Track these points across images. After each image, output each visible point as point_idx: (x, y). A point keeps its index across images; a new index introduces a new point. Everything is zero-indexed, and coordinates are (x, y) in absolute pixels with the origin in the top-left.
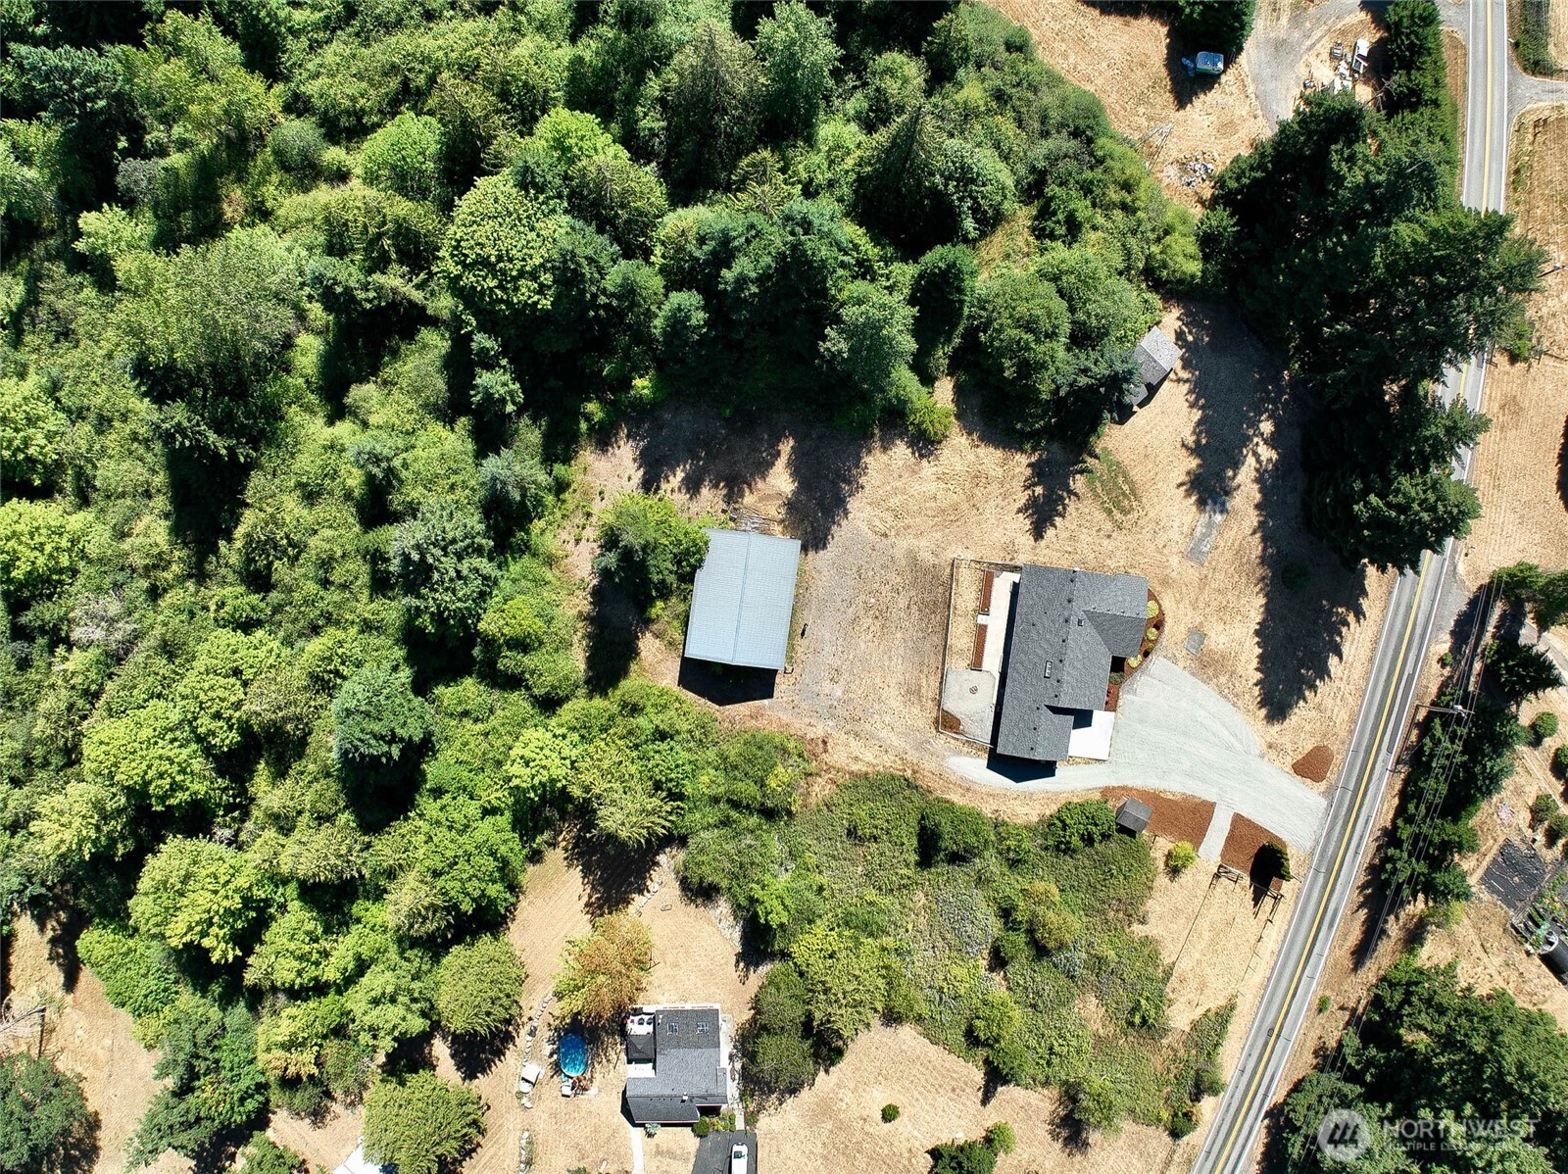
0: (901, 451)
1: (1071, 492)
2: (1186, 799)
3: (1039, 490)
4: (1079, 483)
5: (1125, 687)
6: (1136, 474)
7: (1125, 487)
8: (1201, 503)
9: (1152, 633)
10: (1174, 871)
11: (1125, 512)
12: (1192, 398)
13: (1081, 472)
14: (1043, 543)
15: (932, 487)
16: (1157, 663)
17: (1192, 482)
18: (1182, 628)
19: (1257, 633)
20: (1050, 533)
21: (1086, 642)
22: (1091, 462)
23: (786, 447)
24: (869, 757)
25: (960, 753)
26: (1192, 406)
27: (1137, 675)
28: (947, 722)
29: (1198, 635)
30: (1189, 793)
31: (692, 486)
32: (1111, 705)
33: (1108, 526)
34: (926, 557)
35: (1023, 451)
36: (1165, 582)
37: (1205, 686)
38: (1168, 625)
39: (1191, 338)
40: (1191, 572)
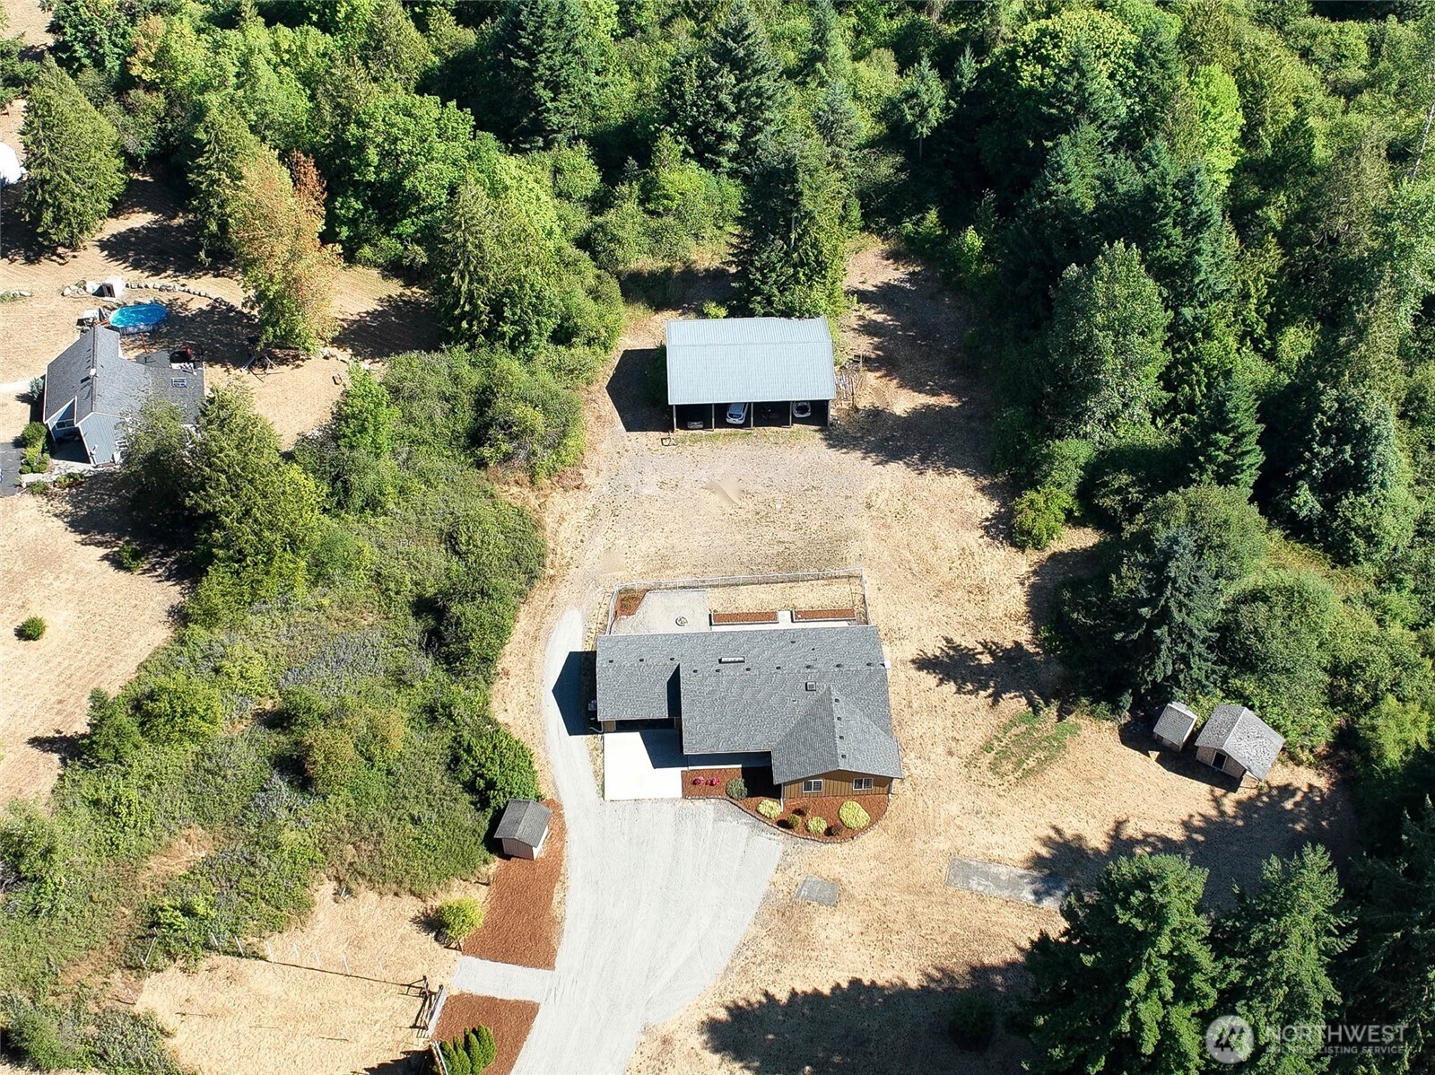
0: (986, 507)
1: (996, 697)
2: (556, 922)
3: (986, 659)
4: (1014, 704)
5: (725, 806)
6: (1056, 773)
7: (1031, 763)
8: (1037, 862)
9: (818, 824)
10: (436, 924)
11: (993, 767)
12: (1197, 822)
13: (1031, 703)
14: (913, 673)
15: (950, 545)
16: (774, 844)
17: (1066, 844)
18: (837, 870)
19: (855, 983)
20: (930, 680)
21: (783, 700)
22: (1051, 713)
23: (945, 400)
24: (566, 531)
25: (587, 620)
26: (1186, 825)
27: (747, 819)
28: (628, 602)
29: (833, 894)
30: (567, 926)
31: (869, 329)
32: (692, 788)
33: (966, 750)
34: (854, 548)
35: (1036, 632)
36: (903, 833)
37: (750, 918)
38: (835, 849)
39: (1289, 805)
40: (929, 869)
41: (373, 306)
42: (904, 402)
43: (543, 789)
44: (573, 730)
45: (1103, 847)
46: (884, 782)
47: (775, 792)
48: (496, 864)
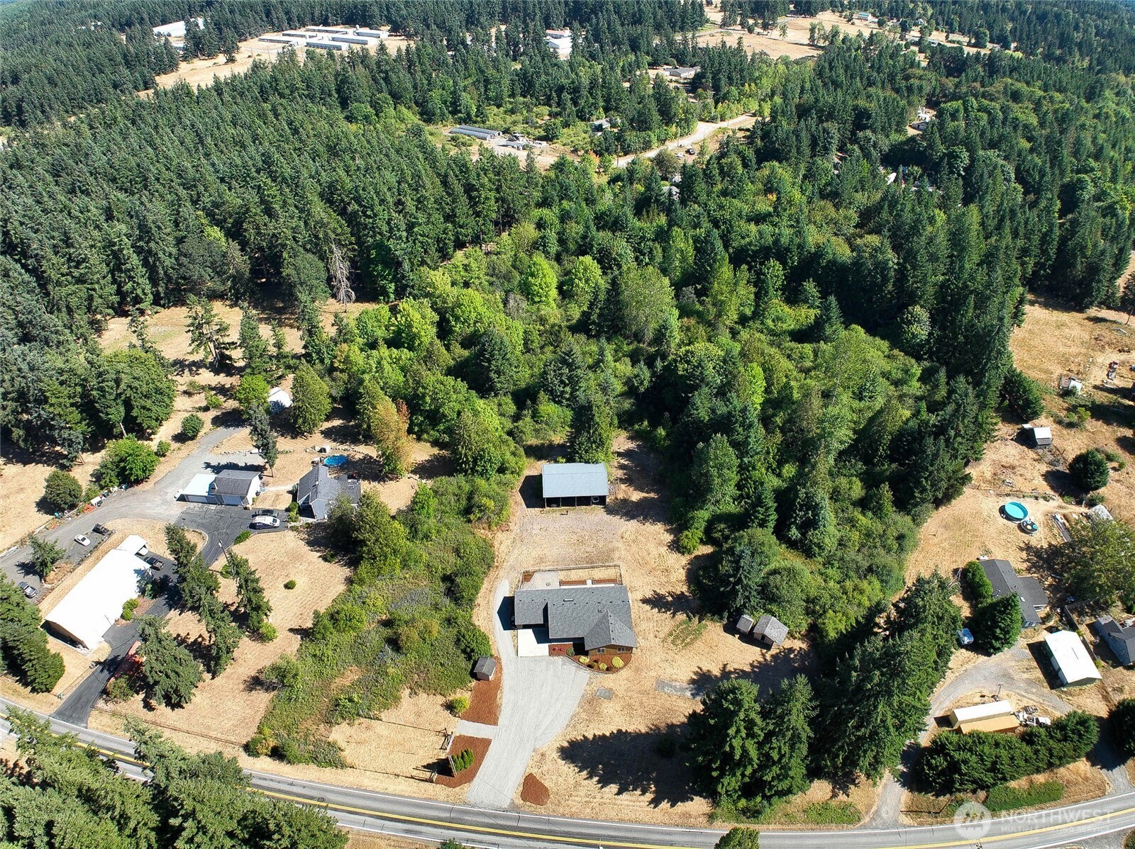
0: (669, 538)
1: (674, 614)
2: (498, 707)
3: (670, 599)
4: (681, 617)
5: (566, 659)
6: (698, 644)
7: (688, 640)
8: (693, 682)
9: (603, 666)
10: (450, 707)
11: (673, 642)
12: (755, 664)
13: (688, 616)
14: (641, 604)
15: (655, 553)
16: (586, 674)
17: (704, 674)
18: (611, 685)
19: (619, 731)
20: (648, 607)
21: (589, 617)
22: (696, 620)
23: (652, 495)
24: (503, 548)
25: (511, 584)
26: (751, 665)
27: (575, 664)
28: (527, 576)
29: (609, 695)
30: (503, 708)
31: (622, 467)
32: (553, 652)
33: (662, 635)
34: (617, 555)
35: (689, 587)
36: (637, 670)
37: (576, 705)
38: (611, 676)
39: (792, 656)
40: (648, 684)
41: (427, 458)
42: (636, 496)
43: (493, 652)
44: (505, 628)
45: (718, 674)
46: (630, 649)
47: (586, 654)
48: (474, 683)
